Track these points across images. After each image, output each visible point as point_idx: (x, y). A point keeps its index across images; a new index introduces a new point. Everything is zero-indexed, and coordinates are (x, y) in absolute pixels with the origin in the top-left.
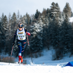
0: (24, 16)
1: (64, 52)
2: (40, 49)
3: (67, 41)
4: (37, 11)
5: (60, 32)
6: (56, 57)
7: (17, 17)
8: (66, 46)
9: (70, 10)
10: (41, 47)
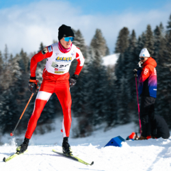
0: (17, 56)
1: (93, 121)
2: (48, 118)
3: (99, 101)
4: (42, 45)
5: (86, 85)
6: (79, 132)
7: (4, 57)
8: (97, 111)
9: (104, 43)
10: (51, 114)
